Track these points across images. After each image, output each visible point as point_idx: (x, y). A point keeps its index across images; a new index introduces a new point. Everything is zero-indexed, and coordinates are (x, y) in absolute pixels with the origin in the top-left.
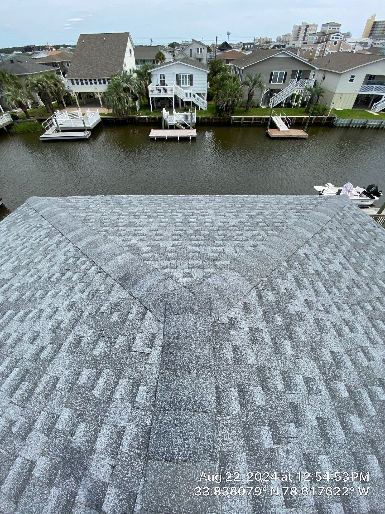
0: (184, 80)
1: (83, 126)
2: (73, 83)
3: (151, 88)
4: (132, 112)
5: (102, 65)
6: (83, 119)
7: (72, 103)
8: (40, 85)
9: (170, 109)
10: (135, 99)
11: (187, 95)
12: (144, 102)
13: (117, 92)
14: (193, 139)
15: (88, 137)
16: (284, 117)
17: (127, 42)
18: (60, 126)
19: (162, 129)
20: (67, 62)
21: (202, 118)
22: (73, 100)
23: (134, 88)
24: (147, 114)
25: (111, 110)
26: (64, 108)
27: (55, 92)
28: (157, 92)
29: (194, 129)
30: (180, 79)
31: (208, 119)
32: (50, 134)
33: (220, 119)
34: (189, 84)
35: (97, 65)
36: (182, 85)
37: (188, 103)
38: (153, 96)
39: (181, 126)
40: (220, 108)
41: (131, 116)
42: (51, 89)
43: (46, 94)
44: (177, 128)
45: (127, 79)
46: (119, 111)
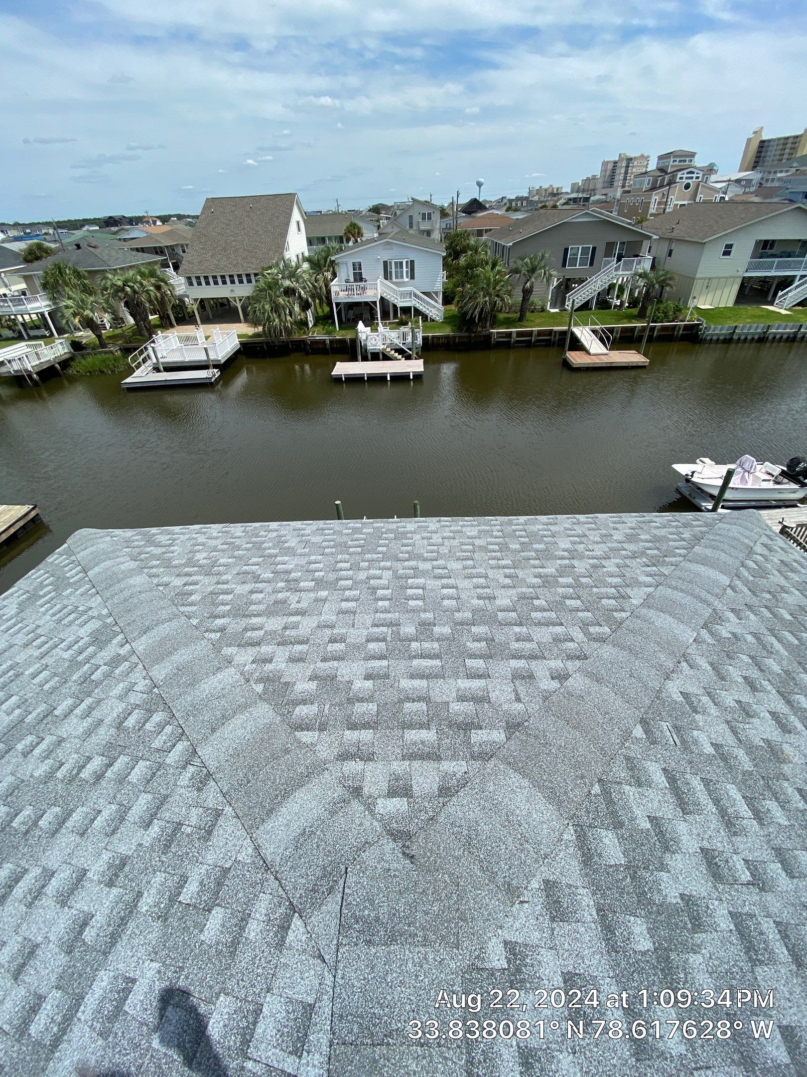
0: (399, 270)
1: (205, 358)
2: (191, 284)
3: (335, 286)
4: (300, 329)
5: (246, 250)
6: (205, 346)
7: (187, 318)
8: (128, 289)
9: (370, 322)
10: (305, 306)
11: (403, 295)
12: (323, 311)
13: (270, 296)
14: (418, 377)
15: (213, 380)
16: (597, 327)
17: (291, 210)
18: (161, 360)
19: (357, 361)
20: (182, 246)
21: (433, 337)
22: (188, 313)
23: (304, 288)
24: (329, 333)
25: (260, 329)
26: (172, 326)
27: (156, 299)
28: (347, 293)
29: (420, 358)
30: (391, 268)
31: (447, 337)
32: (142, 375)
33: (469, 337)
34: (407, 277)
35: (237, 250)
36: (394, 279)
37: (406, 310)
38: (338, 301)
39: (393, 352)
40: (468, 317)
41: (296, 336)
42: (149, 294)
43: (139, 304)
44: (386, 358)
45: (290, 273)
46: (275, 330)
